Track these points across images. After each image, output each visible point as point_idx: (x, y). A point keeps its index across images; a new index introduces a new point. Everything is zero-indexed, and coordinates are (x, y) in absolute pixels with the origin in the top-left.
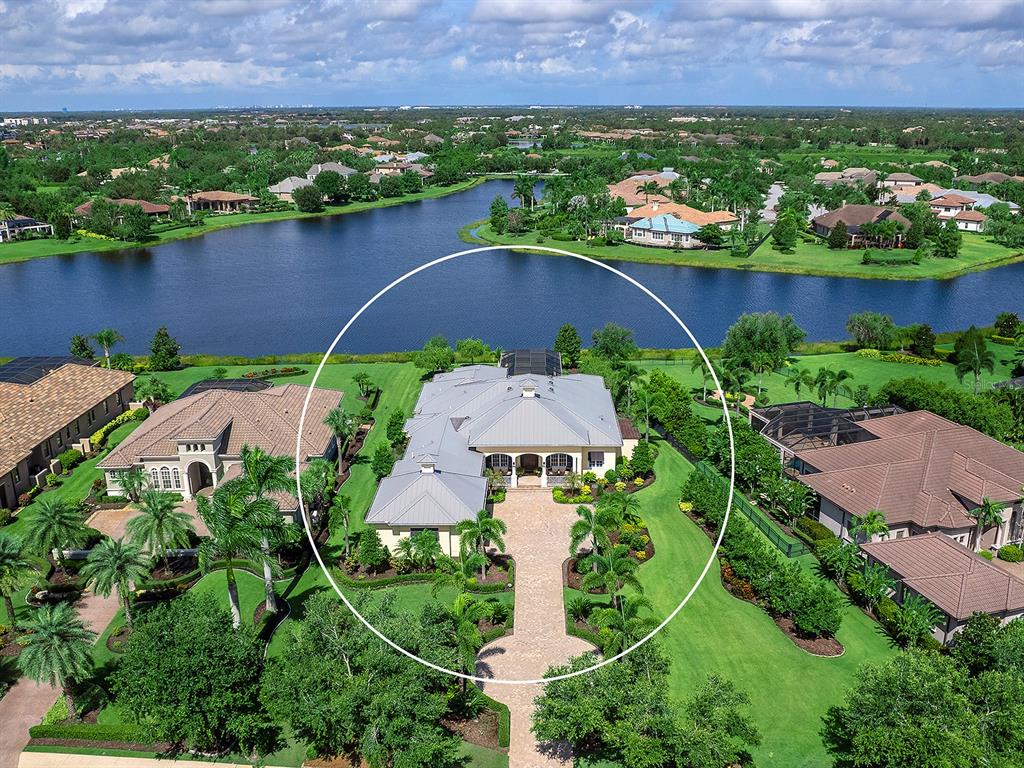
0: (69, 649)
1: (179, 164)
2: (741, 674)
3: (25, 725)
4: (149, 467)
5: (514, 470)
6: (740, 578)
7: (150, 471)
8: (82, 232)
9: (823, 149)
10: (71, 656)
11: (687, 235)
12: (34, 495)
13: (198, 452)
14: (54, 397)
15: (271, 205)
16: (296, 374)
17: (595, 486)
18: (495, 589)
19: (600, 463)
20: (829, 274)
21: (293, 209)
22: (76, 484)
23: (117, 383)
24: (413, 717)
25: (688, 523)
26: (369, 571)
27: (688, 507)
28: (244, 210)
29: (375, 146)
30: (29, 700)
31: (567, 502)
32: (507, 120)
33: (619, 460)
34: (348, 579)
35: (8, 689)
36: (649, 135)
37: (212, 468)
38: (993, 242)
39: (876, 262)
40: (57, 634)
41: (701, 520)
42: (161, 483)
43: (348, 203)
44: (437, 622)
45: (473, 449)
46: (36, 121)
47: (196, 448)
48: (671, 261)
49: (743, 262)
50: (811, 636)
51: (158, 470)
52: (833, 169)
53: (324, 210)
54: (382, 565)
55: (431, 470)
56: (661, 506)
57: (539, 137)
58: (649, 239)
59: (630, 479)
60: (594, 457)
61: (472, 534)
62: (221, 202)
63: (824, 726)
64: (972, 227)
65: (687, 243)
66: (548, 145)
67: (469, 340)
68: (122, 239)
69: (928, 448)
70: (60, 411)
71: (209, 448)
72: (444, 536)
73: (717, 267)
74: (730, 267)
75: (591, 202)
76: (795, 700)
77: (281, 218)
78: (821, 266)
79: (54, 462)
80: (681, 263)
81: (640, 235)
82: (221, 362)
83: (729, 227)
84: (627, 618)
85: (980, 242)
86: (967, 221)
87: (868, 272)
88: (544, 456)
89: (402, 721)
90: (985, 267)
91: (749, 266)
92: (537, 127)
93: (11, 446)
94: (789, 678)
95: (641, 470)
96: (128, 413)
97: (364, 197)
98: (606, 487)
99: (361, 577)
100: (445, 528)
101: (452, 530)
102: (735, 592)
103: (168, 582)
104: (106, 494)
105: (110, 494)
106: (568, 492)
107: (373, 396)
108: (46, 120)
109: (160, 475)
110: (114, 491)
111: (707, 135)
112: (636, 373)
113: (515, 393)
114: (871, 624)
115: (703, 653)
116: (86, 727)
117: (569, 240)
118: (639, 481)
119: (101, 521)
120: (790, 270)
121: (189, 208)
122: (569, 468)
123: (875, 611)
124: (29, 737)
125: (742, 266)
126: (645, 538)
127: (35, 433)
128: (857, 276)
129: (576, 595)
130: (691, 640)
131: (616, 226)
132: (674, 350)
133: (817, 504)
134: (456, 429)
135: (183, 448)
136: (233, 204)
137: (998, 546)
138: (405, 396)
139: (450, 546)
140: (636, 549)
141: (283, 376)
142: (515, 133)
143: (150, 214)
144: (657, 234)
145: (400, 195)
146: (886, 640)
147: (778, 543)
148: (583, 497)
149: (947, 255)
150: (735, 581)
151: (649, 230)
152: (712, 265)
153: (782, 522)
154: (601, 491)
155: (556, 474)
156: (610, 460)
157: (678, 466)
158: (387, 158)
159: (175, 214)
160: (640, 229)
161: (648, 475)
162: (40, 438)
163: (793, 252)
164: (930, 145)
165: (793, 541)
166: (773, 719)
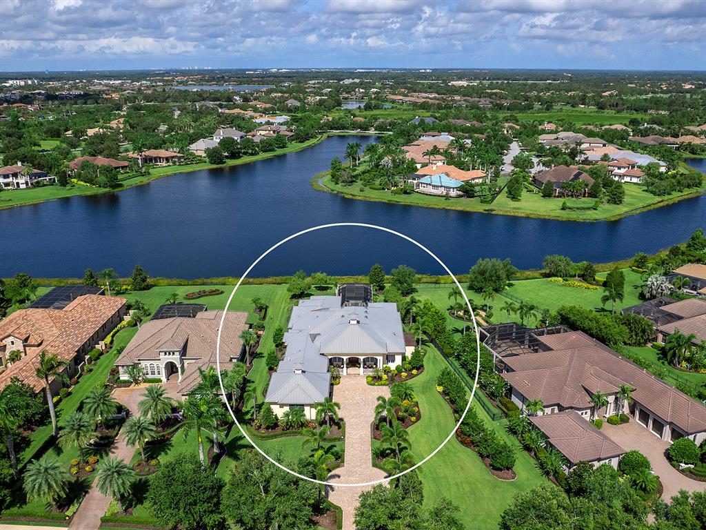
0: (122, 480)
1: (130, 125)
2: (461, 490)
3: (96, 515)
4: (143, 364)
5: (345, 365)
6: (465, 435)
7: (144, 366)
8: (75, 180)
9: (548, 110)
10: (123, 483)
11: (454, 188)
12: (78, 378)
13: (170, 356)
14: (84, 317)
15: (191, 159)
16: (218, 294)
17: (390, 374)
18: (335, 439)
19: (393, 361)
20: (541, 217)
21: (205, 162)
22: (100, 370)
23: (117, 306)
24: (296, 517)
25: (440, 398)
26: (267, 428)
27: (440, 389)
28: (174, 163)
29: (256, 110)
30: (96, 502)
31: (373, 385)
32: (341, 82)
33: (404, 359)
34: (256, 433)
35: (85, 496)
36: (435, 98)
37: (179, 366)
38: (646, 191)
39: (570, 208)
40: (116, 472)
41: (447, 397)
42: (150, 373)
43: (240, 157)
44: (306, 466)
45: (323, 354)
46: (30, 82)
47: (170, 354)
48: (443, 207)
49: (487, 207)
50: (500, 470)
51: (148, 365)
52: (551, 132)
53: (225, 162)
54: (273, 424)
55: (300, 371)
56: (426, 388)
57: (362, 99)
58: (430, 190)
59: (410, 370)
60: (389, 358)
61: (322, 410)
62: (160, 158)
63: (501, 520)
64: (635, 180)
65: (453, 193)
66: (368, 107)
67: (319, 274)
68: (100, 186)
69: (571, 360)
70: (88, 326)
71: (177, 354)
72: (307, 409)
73: (471, 211)
74: (479, 211)
75: (394, 161)
76: (488, 505)
77: (198, 169)
78: (535, 211)
79: (87, 357)
80: (449, 208)
81: (424, 187)
82: (172, 282)
83: (481, 181)
84: (402, 464)
85: (637, 191)
86: (632, 177)
87: (565, 215)
88: (362, 358)
89: (290, 520)
90: (638, 212)
91: (492, 210)
92: (361, 90)
93: (65, 350)
94: (486, 492)
95: (416, 365)
96: (124, 323)
97: (250, 151)
98: (396, 375)
99: (263, 432)
100: (307, 405)
101: (311, 406)
102: (463, 443)
103: (161, 434)
104: (119, 378)
105: (121, 378)
106: (374, 378)
107: (263, 311)
108: (36, 81)
109: (149, 368)
110: (124, 377)
111: (473, 99)
112: (415, 302)
113: (346, 320)
114: (533, 461)
115: (442, 478)
116: (129, 518)
117: (379, 189)
118: (414, 372)
119: (119, 396)
120: (516, 214)
121: (140, 161)
122: (376, 364)
123: (535, 454)
124: (100, 522)
125: (487, 210)
126: (416, 409)
127: (77, 342)
128: (557, 218)
129: (378, 444)
130: (437, 471)
131: (409, 181)
132: (440, 276)
133: (510, 391)
134: (313, 341)
135: (162, 354)
136: (167, 159)
137: (607, 416)
138: (282, 310)
139: (310, 414)
140: (410, 415)
141: (210, 295)
142: (346, 96)
143: (116, 168)
144: (435, 187)
145: (273, 150)
146: (539, 471)
147: (488, 411)
148: (383, 382)
149: (615, 203)
150: (462, 436)
151: (430, 185)
152: (468, 209)
153: (491, 398)
154: (393, 378)
155: (368, 367)
156: (398, 360)
157: (437, 361)
158: (264, 120)
159: (132, 165)
160: (424, 183)
161: (420, 368)
162: (80, 344)
163: (519, 200)
164: (619, 108)
165: (496, 411)
166: (476, 515)
